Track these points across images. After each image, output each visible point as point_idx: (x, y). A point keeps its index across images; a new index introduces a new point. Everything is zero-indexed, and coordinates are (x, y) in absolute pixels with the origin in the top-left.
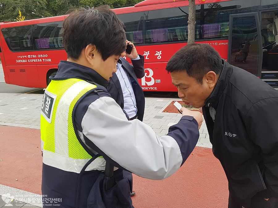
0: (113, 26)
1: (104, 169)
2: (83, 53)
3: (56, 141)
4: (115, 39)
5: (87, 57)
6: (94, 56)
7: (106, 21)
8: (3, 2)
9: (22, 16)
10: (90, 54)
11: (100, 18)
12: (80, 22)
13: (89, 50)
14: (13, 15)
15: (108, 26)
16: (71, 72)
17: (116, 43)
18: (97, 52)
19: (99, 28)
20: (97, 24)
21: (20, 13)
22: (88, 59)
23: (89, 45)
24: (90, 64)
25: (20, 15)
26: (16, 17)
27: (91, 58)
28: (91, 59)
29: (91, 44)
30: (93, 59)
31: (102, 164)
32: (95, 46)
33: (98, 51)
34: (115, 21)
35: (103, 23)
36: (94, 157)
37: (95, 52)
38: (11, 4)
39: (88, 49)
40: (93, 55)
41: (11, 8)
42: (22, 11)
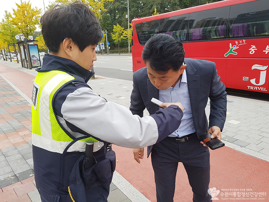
0: (85, 19)
1: (84, 150)
2: (61, 46)
3: (41, 126)
4: (88, 31)
5: (65, 50)
6: (72, 49)
7: (78, 15)
8: (143, 2)
9: (157, 13)
10: (68, 47)
11: (72, 13)
12: (55, 19)
13: (67, 44)
14: (150, 13)
15: (80, 19)
16: (53, 65)
17: (91, 34)
18: (73, 44)
19: (72, 22)
20: (70, 19)
21: (155, 10)
22: (67, 52)
23: (66, 38)
24: (70, 56)
25: (156, 12)
26: (152, 14)
27: (69, 50)
28: (69, 52)
29: (67, 38)
30: (71, 51)
31: (83, 146)
32: (71, 39)
33: (75, 44)
34: (87, 14)
35: (76, 18)
36: (75, 140)
37: (72, 45)
38: (150, 2)
39: (66, 42)
40: (71, 47)
41: (149, 6)
42: (157, 8)
